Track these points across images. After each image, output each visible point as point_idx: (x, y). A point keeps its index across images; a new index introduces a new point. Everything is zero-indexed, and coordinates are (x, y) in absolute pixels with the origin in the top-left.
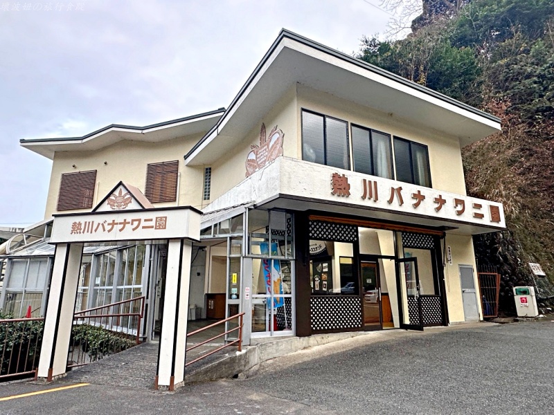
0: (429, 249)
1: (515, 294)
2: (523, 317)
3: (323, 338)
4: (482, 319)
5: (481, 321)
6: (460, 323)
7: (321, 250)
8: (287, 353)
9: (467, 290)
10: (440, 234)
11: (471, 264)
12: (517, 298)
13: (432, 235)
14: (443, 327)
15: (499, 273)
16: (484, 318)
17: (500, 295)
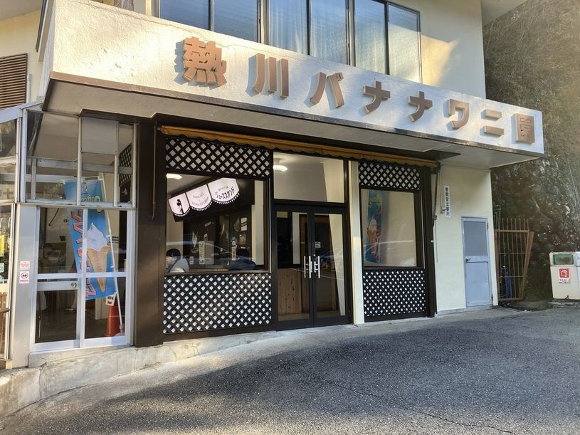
0: (409, 190)
1: (552, 263)
2: (561, 300)
3: (186, 347)
4: (496, 303)
5: (494, 307)
6: (457, 312)
7: (234, 195)
8: (108, 377)
9: (473, 258)
10: (431, 164)
11: (484, 216)
12: (555, 271)
13: (416, 166)
14: (426, 318)
15: (531, 230)
16: (499, 303)
17: (530, 266)
